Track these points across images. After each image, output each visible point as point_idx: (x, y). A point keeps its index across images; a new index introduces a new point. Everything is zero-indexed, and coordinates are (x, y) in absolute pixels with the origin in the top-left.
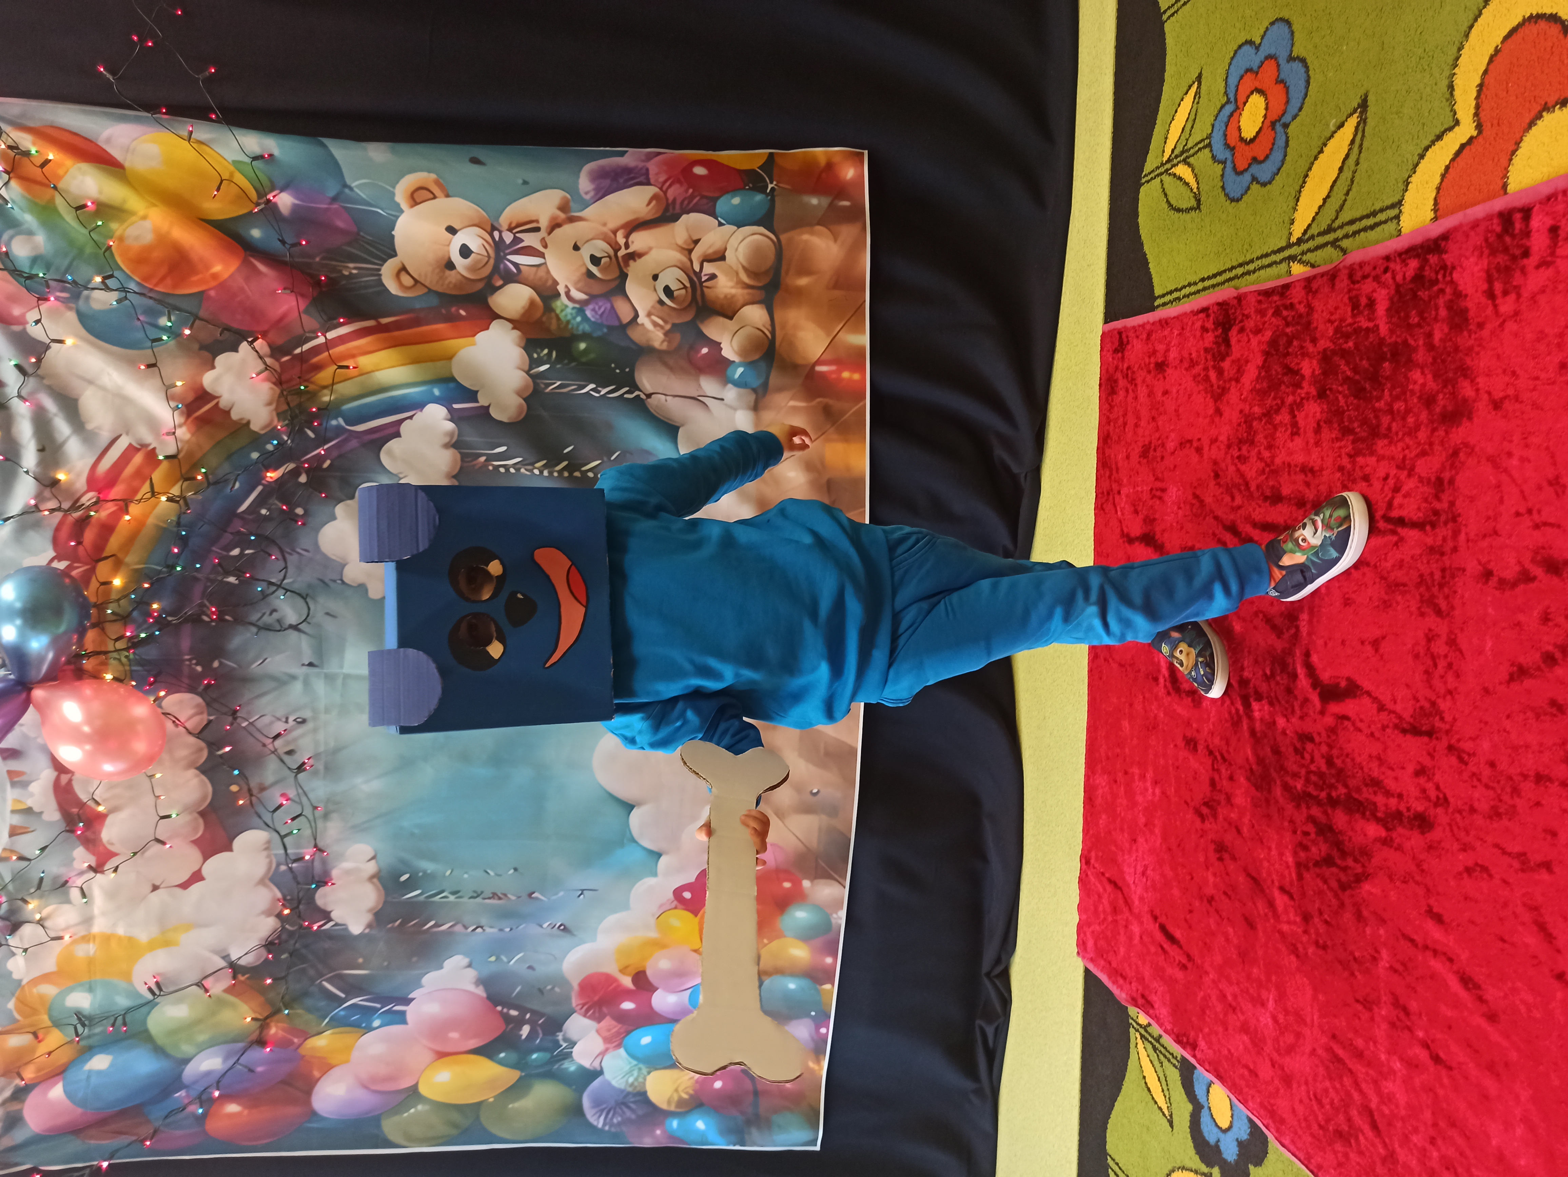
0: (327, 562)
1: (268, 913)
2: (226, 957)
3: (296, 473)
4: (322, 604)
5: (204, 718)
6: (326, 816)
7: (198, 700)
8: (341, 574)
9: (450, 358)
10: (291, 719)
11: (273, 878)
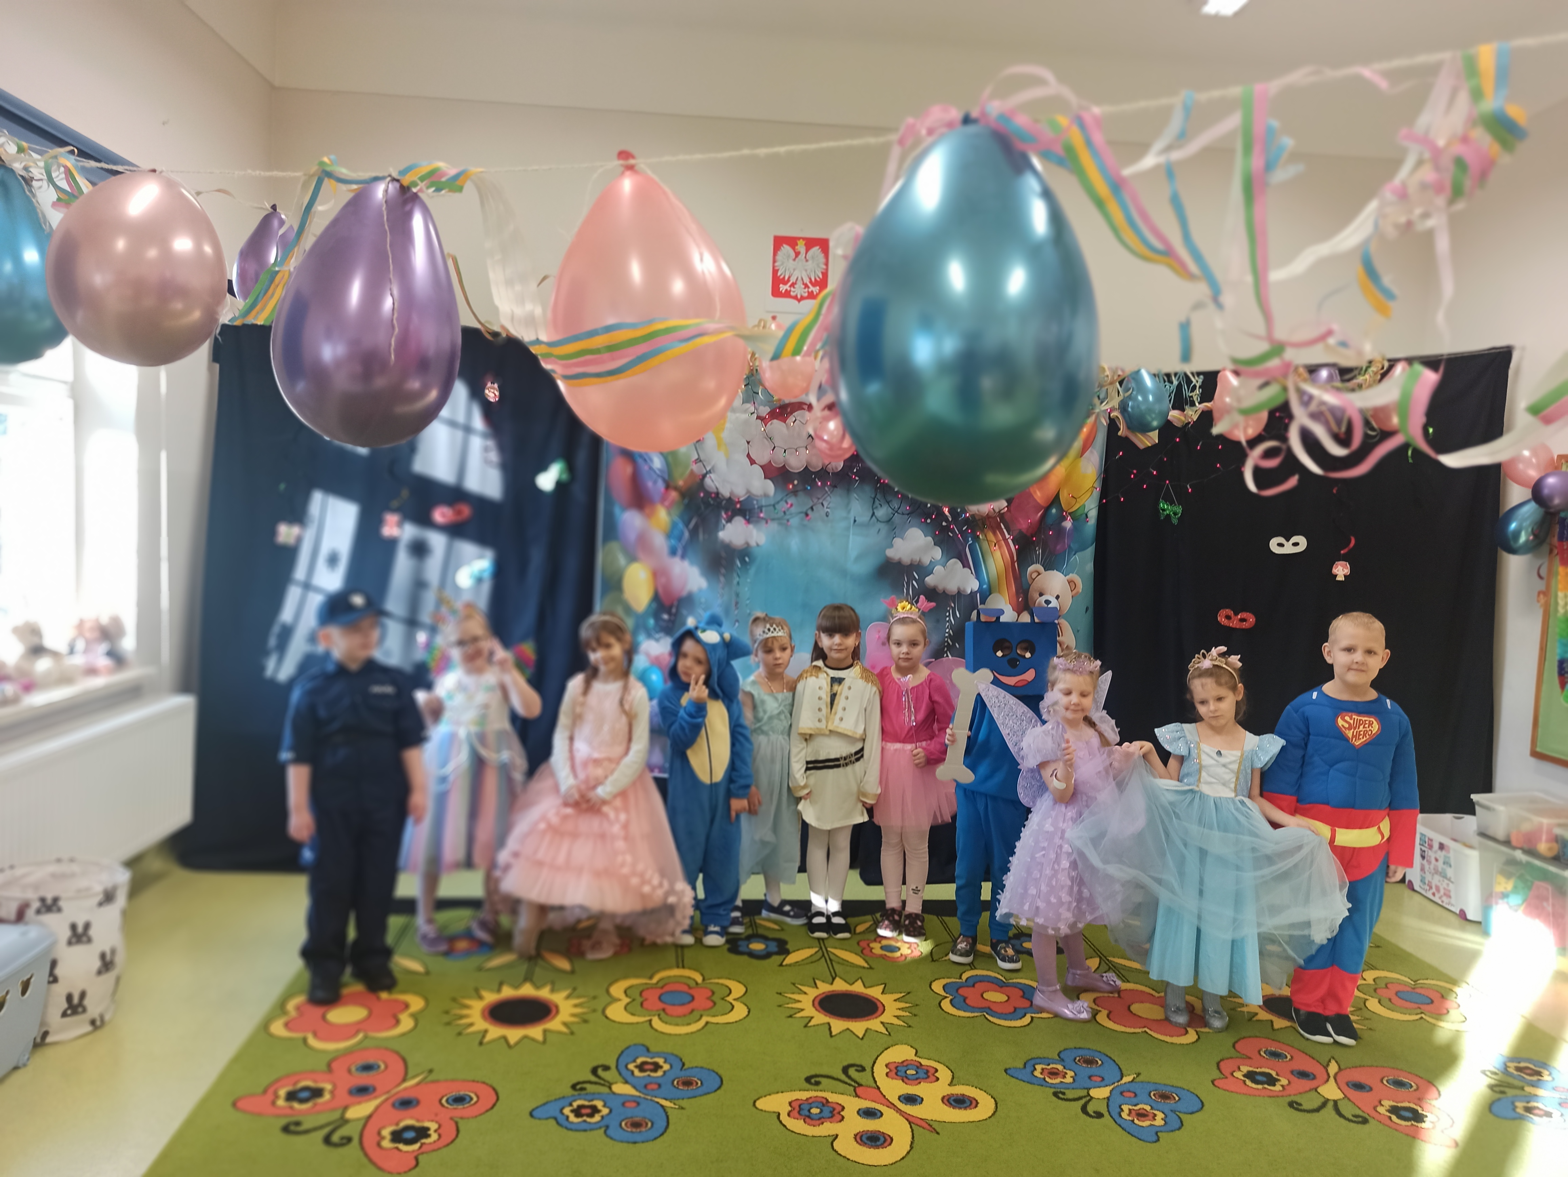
0: (904, 530)
1: (732, 493)
2: (710, 472)
3: (947, 520)
4: (884, 528)
5: (831, 472)
6: (780, 524)
7: (840, 469)
8: (898, 537)
9: (999, 592)
10: (828, 510)
11: (750, 498)
